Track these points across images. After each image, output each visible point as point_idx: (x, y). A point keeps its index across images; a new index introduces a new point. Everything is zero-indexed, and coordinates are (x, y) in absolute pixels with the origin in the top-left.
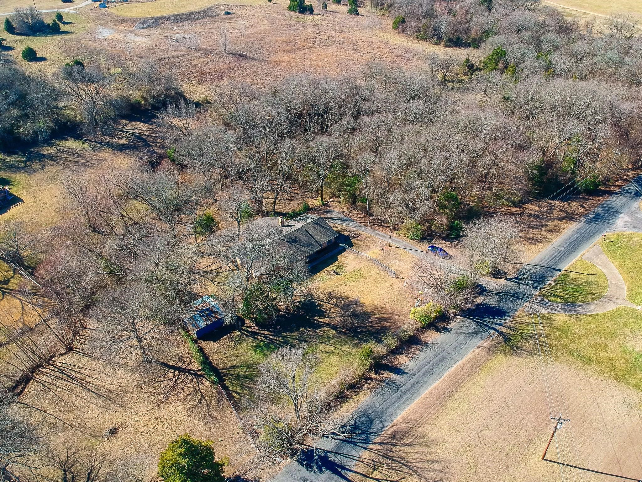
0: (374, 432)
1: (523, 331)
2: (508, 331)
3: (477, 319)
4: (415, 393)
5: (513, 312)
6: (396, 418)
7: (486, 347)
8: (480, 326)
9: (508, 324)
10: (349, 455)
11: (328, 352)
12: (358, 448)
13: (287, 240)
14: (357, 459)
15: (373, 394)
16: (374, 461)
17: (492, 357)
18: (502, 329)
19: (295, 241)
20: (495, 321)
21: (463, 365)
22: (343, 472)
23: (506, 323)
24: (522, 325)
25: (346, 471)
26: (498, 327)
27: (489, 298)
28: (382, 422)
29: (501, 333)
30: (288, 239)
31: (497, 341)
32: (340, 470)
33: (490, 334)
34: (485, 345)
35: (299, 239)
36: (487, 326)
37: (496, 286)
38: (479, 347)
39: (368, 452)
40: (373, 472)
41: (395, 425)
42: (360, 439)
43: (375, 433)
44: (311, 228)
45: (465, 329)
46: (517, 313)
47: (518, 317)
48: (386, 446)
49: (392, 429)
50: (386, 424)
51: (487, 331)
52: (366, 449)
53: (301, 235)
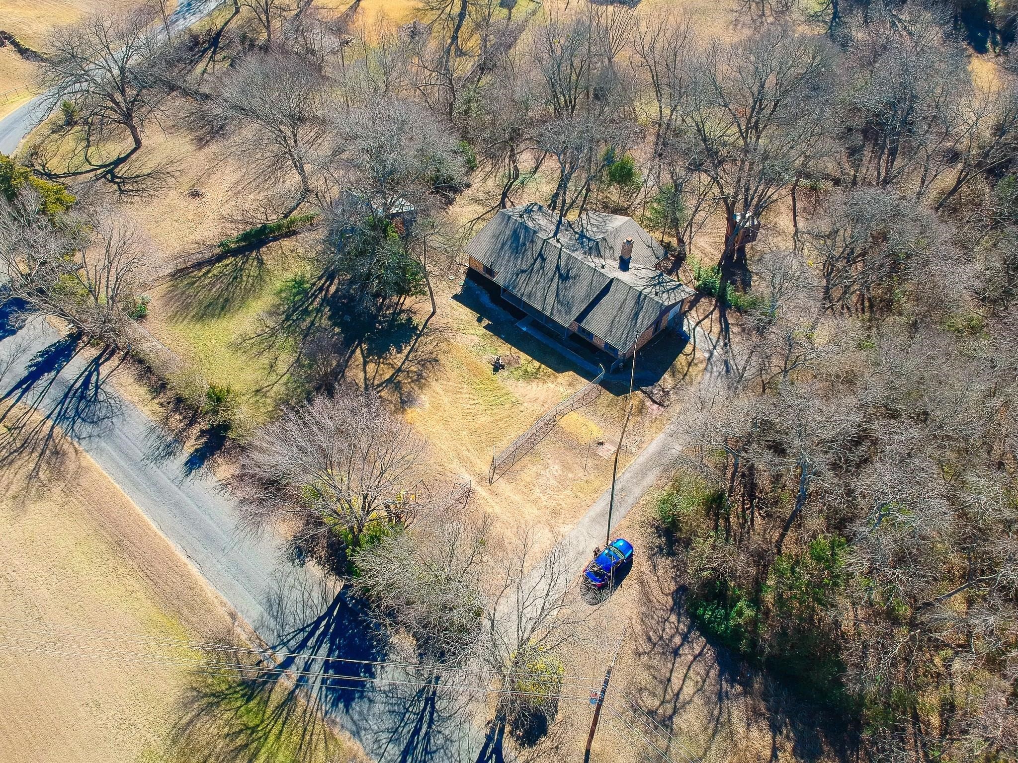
0: (75, 427)
1: (272, 738)
2: (277, 697)
3: (328, 626)
4: (136, 486)
5: (350, 725)
6: (92, 457)
7: (230, 632)
8: (303, 630)
9: (302, 701)
10: (43, 396)
11: (272, 367)
12: (53, 407)
13: (563, 264)
14: (35, 406)
15: (153, 423)
16: (22, 427)
17: (198, 641)
18: (287, 682)
19: (564, 278)
20: (317, 667)
21: (184, 577)
22: (20, 390)
23: (308, 696)
24: (295, 739)
25: (19, 394)
26: (294, 673)
27: (411, 670)
28: (90, 436)
29: (273, 677)
30: (567, 265)
31: (245, 662)
32: (24, 386)
33: (273, 648)
34: (238, 630)
35: (573, 283)
36: (302, 646)
37: (463, 699)
38: (233, 616)
39: (42, 419)
40: (7, 427)
41: (77, 454)
42: (67, 409)
43: (72, 427)
44: (620, 296)
45: (296, 594)
46: (345, 738)
47: (329, 737)
48: (43, 443)
49: (71, 450)
50: (84, 443)
51: (285, 644)
52: (48, 417)
53: (585, 283)
